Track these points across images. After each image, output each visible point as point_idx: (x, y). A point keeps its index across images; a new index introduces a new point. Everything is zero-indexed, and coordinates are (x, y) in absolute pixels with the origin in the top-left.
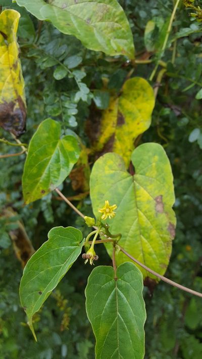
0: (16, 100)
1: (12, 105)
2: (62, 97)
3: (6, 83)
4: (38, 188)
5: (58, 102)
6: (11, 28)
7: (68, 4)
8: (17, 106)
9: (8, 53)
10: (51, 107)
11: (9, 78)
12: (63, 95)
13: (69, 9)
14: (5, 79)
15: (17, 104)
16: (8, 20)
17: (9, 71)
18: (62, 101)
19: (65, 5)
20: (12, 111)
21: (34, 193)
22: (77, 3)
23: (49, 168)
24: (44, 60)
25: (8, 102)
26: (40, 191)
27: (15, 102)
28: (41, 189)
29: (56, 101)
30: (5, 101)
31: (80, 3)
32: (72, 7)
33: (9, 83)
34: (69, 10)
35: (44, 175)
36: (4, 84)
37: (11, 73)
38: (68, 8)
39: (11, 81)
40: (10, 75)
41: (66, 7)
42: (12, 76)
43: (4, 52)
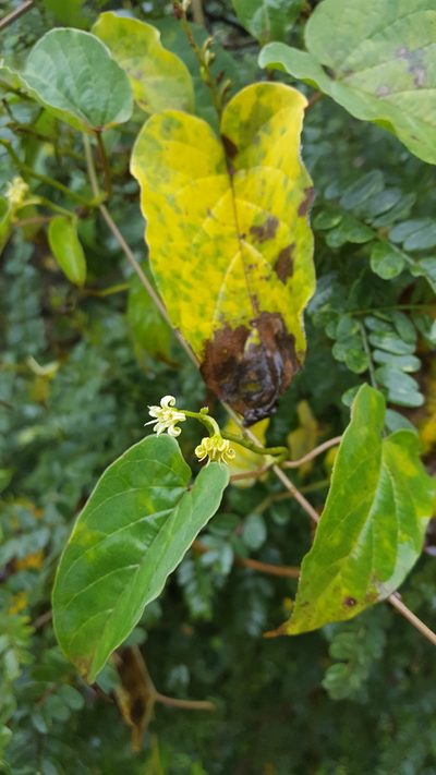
0: (251, 322)
1: (243, 334)
2: (370, 322)
3: (228, 276)
4: (337, 590)
5: (359, 333)
6: (257, 129)
7: (396, 88)
8: (253, 339)
9: (234, 195)
10: (343, 346)
11: (236, 260)
12: (371, 315)
13: (398, 99)
14: (227, 264)
15: (255, 332)
16: (257, 107)
17: (235, 243)
18: (368, 331)
19: (385, 90)
20: (242, 351)
21: (321, 602)
22: (420, 87)
23: (370, 531)
24: (336, 221)
25: (234, 328)
26: (342, 599)
27: (249, 328)
28: (345, 592)
29: (354, 331)
30: (226, 323)
31: (428, 88)
32: (407, 94)
33: (235, 276)
34: (399, 103)
35: (357, 552)
36: (223, 277)
37: (241, 248)
38: (396, 96)
39: (241, 271)
40: (239, 254)
41: (389, 93)
42: (245, 258)
43: (223, 191)
